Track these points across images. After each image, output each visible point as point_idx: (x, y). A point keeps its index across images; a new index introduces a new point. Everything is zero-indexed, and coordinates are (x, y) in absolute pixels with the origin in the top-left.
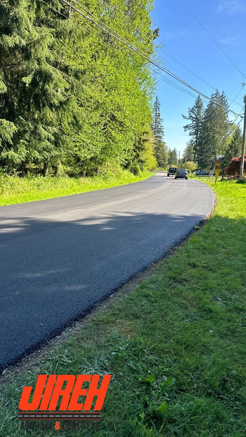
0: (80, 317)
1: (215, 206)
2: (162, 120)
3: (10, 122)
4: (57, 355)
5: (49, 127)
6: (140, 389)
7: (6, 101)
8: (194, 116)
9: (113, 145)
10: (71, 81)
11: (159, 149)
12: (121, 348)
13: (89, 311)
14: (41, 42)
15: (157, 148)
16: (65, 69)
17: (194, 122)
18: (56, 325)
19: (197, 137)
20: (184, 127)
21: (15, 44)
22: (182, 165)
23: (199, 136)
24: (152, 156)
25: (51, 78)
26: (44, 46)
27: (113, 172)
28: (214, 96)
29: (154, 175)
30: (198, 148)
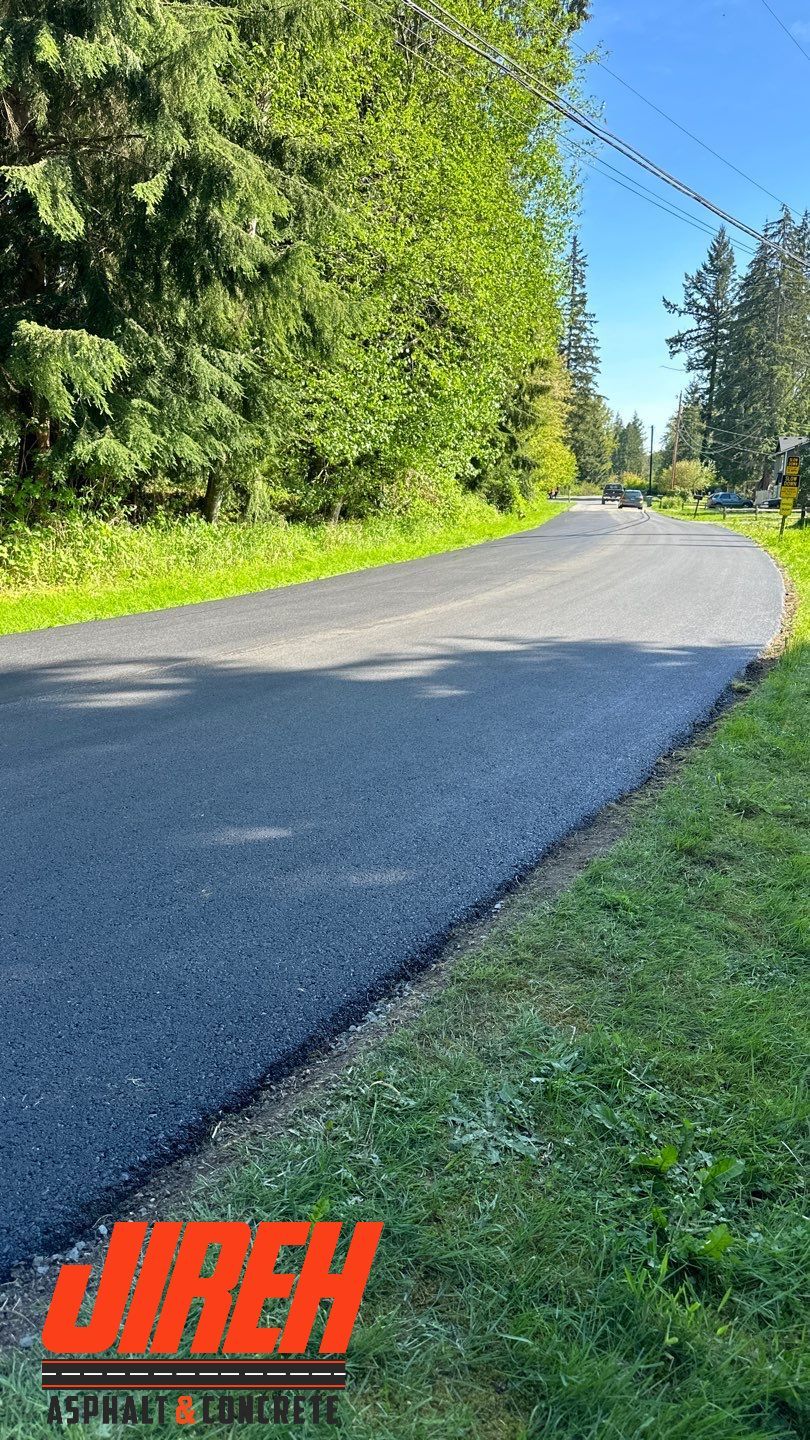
0: (414, 968)
1: (792, 613)
2: (593, 319)
3: (103, 340)
4: (369, 1084)
5: (224, 352)
6: (637, 1189)
7: (83, 269)
8: (703, 302)
9: (434, 410)
10: (295, 191)
11: (582, 418)
12: (556, 1065)
13: (436, 952)
14: (195, 57)
15: (576, 415)
16: (274, 148)
17: (705, 324)
18: (344, 990)
19: (712, 374)
20: (669, 341)
21: (107, 66)
22: (660, 472)
23: (722, 373)
24: (560, 445)
25: (228, 181)
26: (203, 71)
27: (433, 501)
28: (775, 230)
29: (565, 509)
30: (716, 413)
